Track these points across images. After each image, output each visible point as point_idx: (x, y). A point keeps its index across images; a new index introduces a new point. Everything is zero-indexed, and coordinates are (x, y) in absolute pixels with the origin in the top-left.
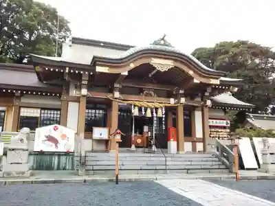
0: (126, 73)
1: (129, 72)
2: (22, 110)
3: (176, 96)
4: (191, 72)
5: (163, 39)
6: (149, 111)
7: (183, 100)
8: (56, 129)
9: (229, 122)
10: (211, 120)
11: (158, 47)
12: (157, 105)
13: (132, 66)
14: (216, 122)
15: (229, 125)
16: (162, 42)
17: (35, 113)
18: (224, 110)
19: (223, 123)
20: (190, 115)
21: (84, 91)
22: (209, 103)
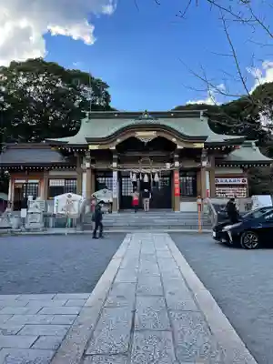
0: (114, 148)
1: (116, 146)
2: (51, 181)
3: (172, 161)
4: (174, 140)
6: (146, 177)
7: (177, 164)
8: (70, 196)
9: (246, 179)
10: (219, 179)
12: (154, 171)
13: (119, 141)
14: (230, 181)
15: (246, 183)
16: (146, 116)
17: (61, 183)
19: (239, 181)
20: (195, 176)
21: (87, 165)
22: (205, 164)
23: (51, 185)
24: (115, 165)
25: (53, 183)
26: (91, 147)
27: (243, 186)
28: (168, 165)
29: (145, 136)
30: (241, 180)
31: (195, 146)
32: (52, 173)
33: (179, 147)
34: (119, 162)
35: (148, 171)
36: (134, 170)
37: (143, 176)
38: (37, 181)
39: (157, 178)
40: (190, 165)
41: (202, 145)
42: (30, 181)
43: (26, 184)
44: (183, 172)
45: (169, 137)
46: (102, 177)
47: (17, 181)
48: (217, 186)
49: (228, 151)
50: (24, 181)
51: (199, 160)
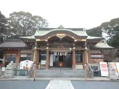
0: (47, 40)
2: (21, 55)
3: (72, 47)
4: (73, 37)
5: (61, 26)
6: (61, 53)
7: (74, 48)
9: (103, 55)
10: (92, 55)
11: (59, 29)
12: (64, 51)
13: (49, 37)
14: (96, 56)
15: (103, 57)
16: (61, 27)
17: (25, 56)
18: (101, 50)
20: (82, 54)
21: (36, 48)
22: (86, 48)
23: (21, 56)
24: (47, 48)
25: (22, 56)
26: (37, 40)
27: (101, 58)
28: (70, 49)
29: (61, 36)
30: (101, 55)
31: (82, 41)
32: (22, 52)
33: (75, 41)
34: (49, 47)
35: (62, 51)
36: (56, 51)
37: (59, 53)
38: (15, 55)
39: (65, 54)
40: (80, 49)
41: (85, 40)
42: (12, 55)
43: (11, 56)
44: (77, 52)
45: (71, 37)
46: (42, 53)
47: (7, 55)
48: (91, 58)
49: (96, 43)
51: (83, 47)
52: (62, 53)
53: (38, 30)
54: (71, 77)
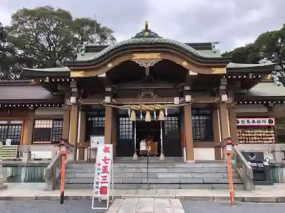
0: (104, 75)
1: (107, 73)
2: (37, 122)
3: (181, 95)
4: (185, 64)
5: (147, 30)
6: (148, 115)
7: (188, 98)
9: (273, 120)
10: (240, 120)
11: (142, 40)
12: (158, 107)
13: (110, 65)
14: (254, 122)
15: (274, 124)
16: (147, 34)
17: (47, 124)
19: (265, 122)
20: (210, 115)
21: (73, 100)
22: (224, 98)
23: (36, 126)
24: (108, 99)
25: (40, 124)
26: (74, 74)
27: (269, 128)
28: (177, 100)
29: (147, 60)
30: (267, 120)
31: (214, 73)
32: (38, 113)
33: (191, 73)
34: (114, 96)
35: (151, 108)
36: (134, 107)
37: (144, 114)
38: (20, 122)
39: (161, 117)
40: (205, 100)
41: (222, 71)
42: (12, 122)
43: (8, 125)
44: (196, 110)
45: (177, 61)
46: (95, 117)
48: (239, 127)
50: (5, 122)
51: (216, 93)
52: (152, 114)
53: (83, 52)
54: (180, 185)
